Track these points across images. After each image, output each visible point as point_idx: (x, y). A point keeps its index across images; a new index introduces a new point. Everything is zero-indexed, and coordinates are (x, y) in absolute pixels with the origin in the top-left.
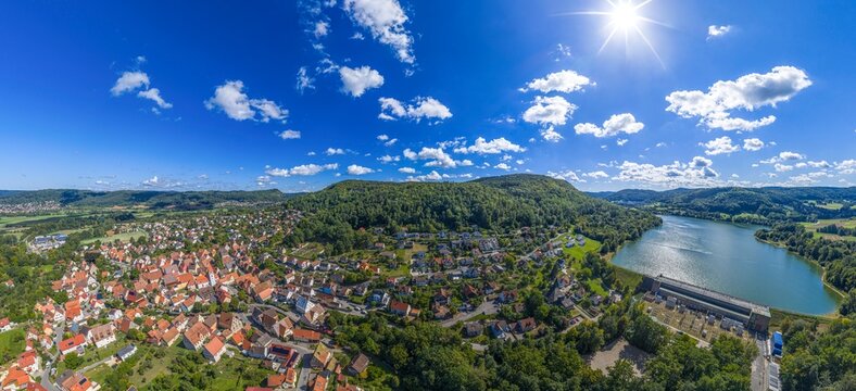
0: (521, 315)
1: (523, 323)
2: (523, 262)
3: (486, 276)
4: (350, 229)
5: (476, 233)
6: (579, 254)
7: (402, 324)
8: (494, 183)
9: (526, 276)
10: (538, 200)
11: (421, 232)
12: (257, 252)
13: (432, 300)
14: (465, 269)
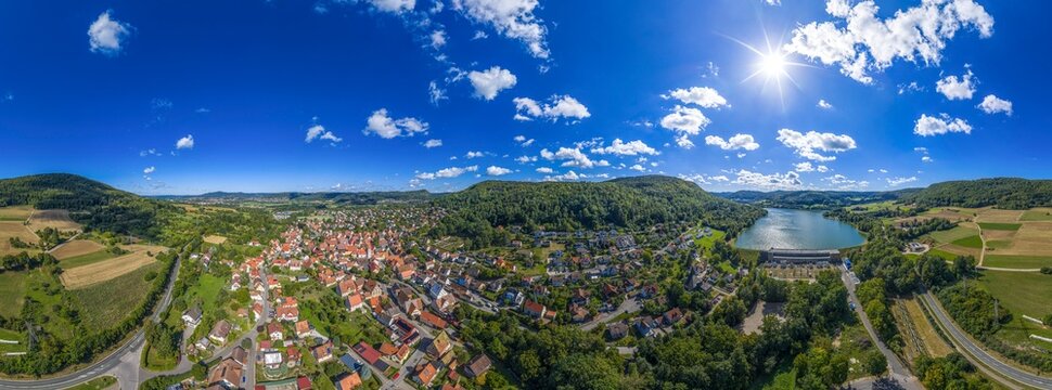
0: (666, 307)
1: (669, 315)
2: (659, 256)
3: (626, 273)
4: (489, 226)
5: (612, 232)
6: (708, 243)
7: (536, 327)
8: (630, 182)
9: (664, 269)
10: (669, 199)
11: (558, 231)
12: (406, 240)
13: (570, 301)
14: (603, 267)
